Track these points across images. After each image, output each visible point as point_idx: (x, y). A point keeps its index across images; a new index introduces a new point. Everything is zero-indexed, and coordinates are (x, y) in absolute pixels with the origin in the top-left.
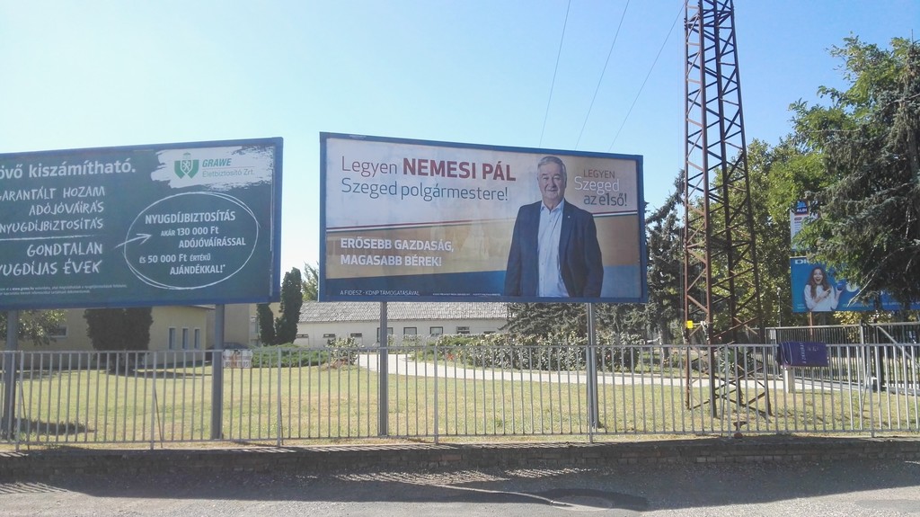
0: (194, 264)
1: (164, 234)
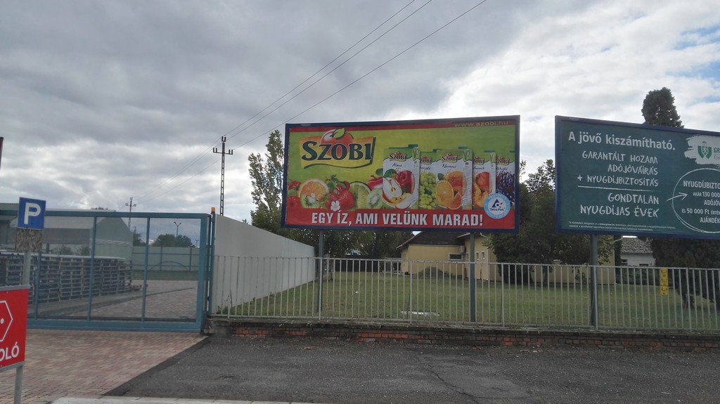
0: (714, 216)
1: (695, 194)
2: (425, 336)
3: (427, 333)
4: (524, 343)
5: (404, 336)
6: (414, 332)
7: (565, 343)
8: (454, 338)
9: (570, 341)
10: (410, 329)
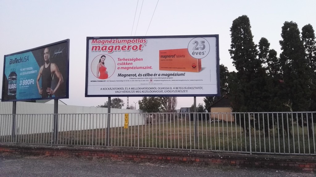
2: (16, 150)
3: (17, 149)
4: (54, 154)
5: (8, 150)
6: (12, 148)
7: (72, 154)
8: (26, 151)
9: (74, 154)
10: (10, 147)
